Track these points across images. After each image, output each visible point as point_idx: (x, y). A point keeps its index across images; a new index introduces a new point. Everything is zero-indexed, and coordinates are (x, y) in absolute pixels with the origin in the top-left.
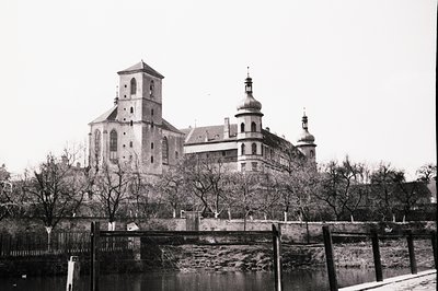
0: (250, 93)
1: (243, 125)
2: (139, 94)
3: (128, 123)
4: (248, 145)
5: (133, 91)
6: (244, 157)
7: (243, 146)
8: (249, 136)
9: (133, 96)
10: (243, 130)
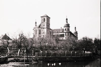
0: (67, 22)
1: (66, 29)
2: (46, 22)
3: (43, 28)
4: (67, 33)
5: (44, 21)
6: (66, 36)
7: (66, 34)
8: (67, 31)
9: (44, 22)
10: (66, 30)
